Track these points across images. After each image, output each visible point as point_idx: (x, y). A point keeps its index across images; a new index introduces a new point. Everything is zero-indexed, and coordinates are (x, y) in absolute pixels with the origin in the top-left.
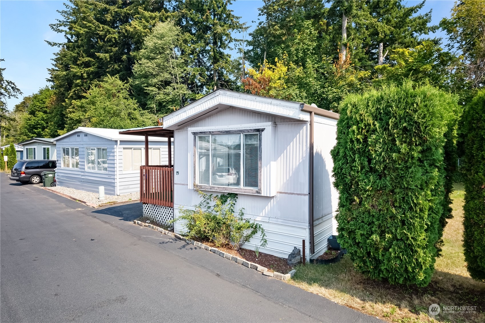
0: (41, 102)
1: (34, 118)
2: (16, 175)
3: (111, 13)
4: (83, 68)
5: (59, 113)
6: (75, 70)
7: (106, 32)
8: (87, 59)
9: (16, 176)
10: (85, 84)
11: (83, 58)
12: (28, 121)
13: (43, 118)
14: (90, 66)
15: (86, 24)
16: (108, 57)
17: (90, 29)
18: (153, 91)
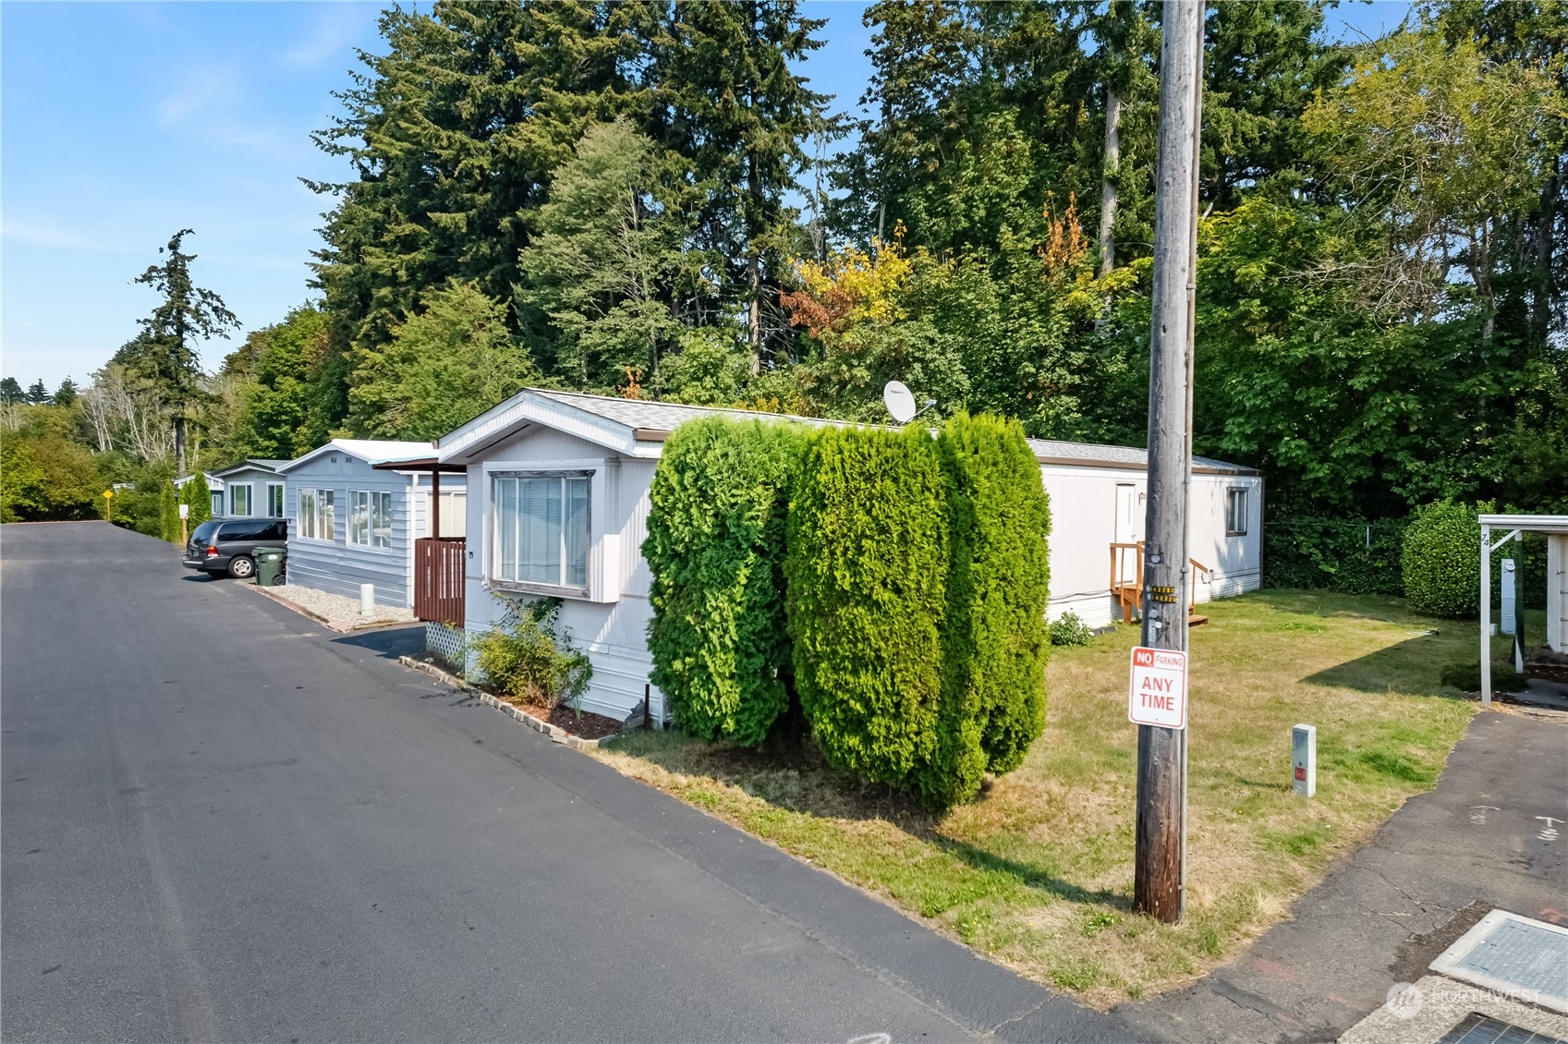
0: (290, 348)
1: (272, 394)
2: (197, 554)
3: (474, 97)
4: (399, 253)
5: (335, 381)
6: (377, 260)
7: (459, 151)
8: (408, 228)
9: (197, 559)
10: (402, 300)
11: (399, 224)
12: (255, 404)
13: (296, 394)
14: (416, 249)
15: (408, 129)
16: (463, 224)
17: (419, 143)
18: (571, 322)
